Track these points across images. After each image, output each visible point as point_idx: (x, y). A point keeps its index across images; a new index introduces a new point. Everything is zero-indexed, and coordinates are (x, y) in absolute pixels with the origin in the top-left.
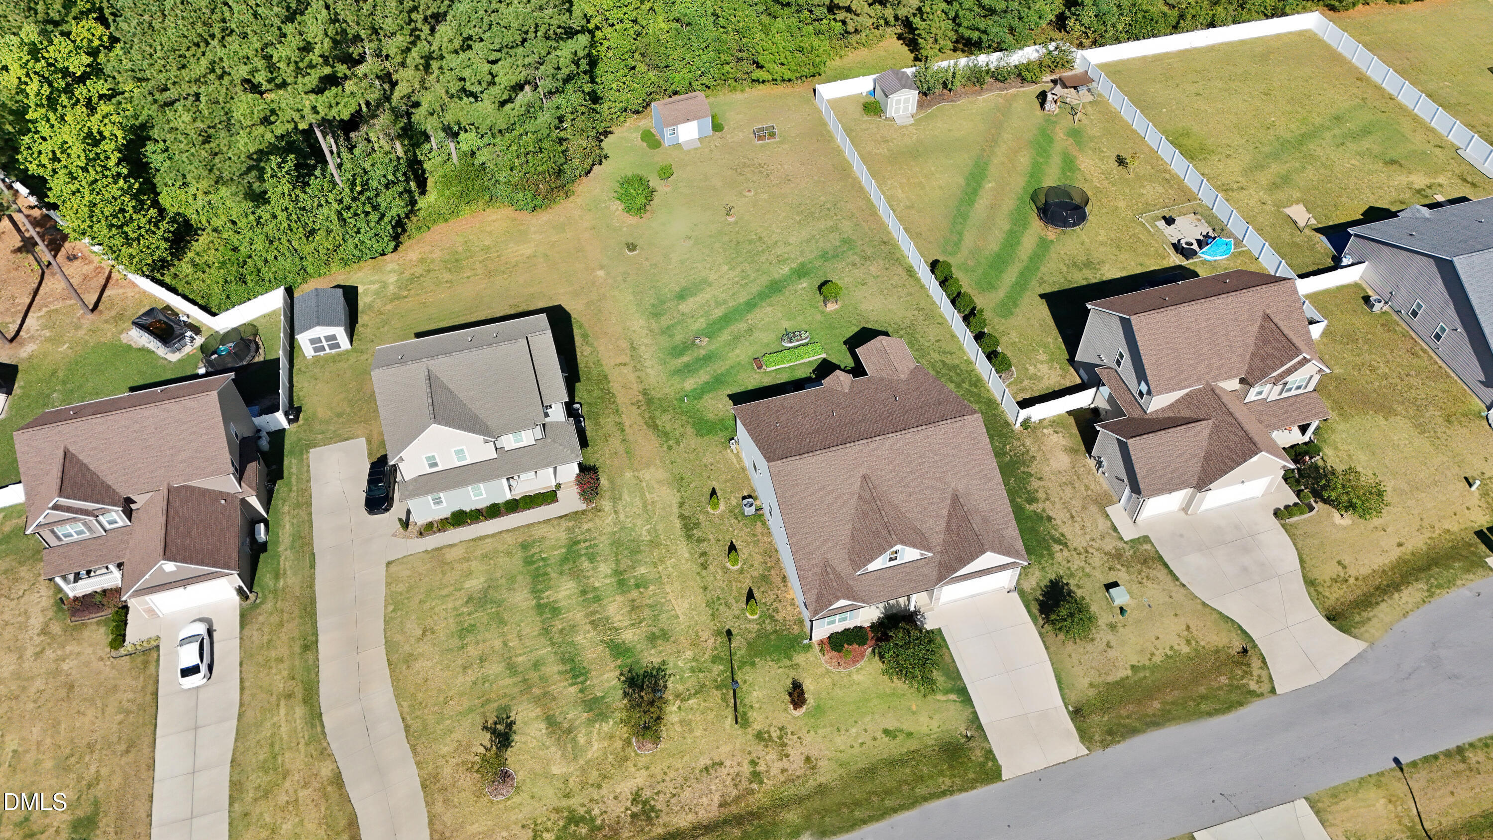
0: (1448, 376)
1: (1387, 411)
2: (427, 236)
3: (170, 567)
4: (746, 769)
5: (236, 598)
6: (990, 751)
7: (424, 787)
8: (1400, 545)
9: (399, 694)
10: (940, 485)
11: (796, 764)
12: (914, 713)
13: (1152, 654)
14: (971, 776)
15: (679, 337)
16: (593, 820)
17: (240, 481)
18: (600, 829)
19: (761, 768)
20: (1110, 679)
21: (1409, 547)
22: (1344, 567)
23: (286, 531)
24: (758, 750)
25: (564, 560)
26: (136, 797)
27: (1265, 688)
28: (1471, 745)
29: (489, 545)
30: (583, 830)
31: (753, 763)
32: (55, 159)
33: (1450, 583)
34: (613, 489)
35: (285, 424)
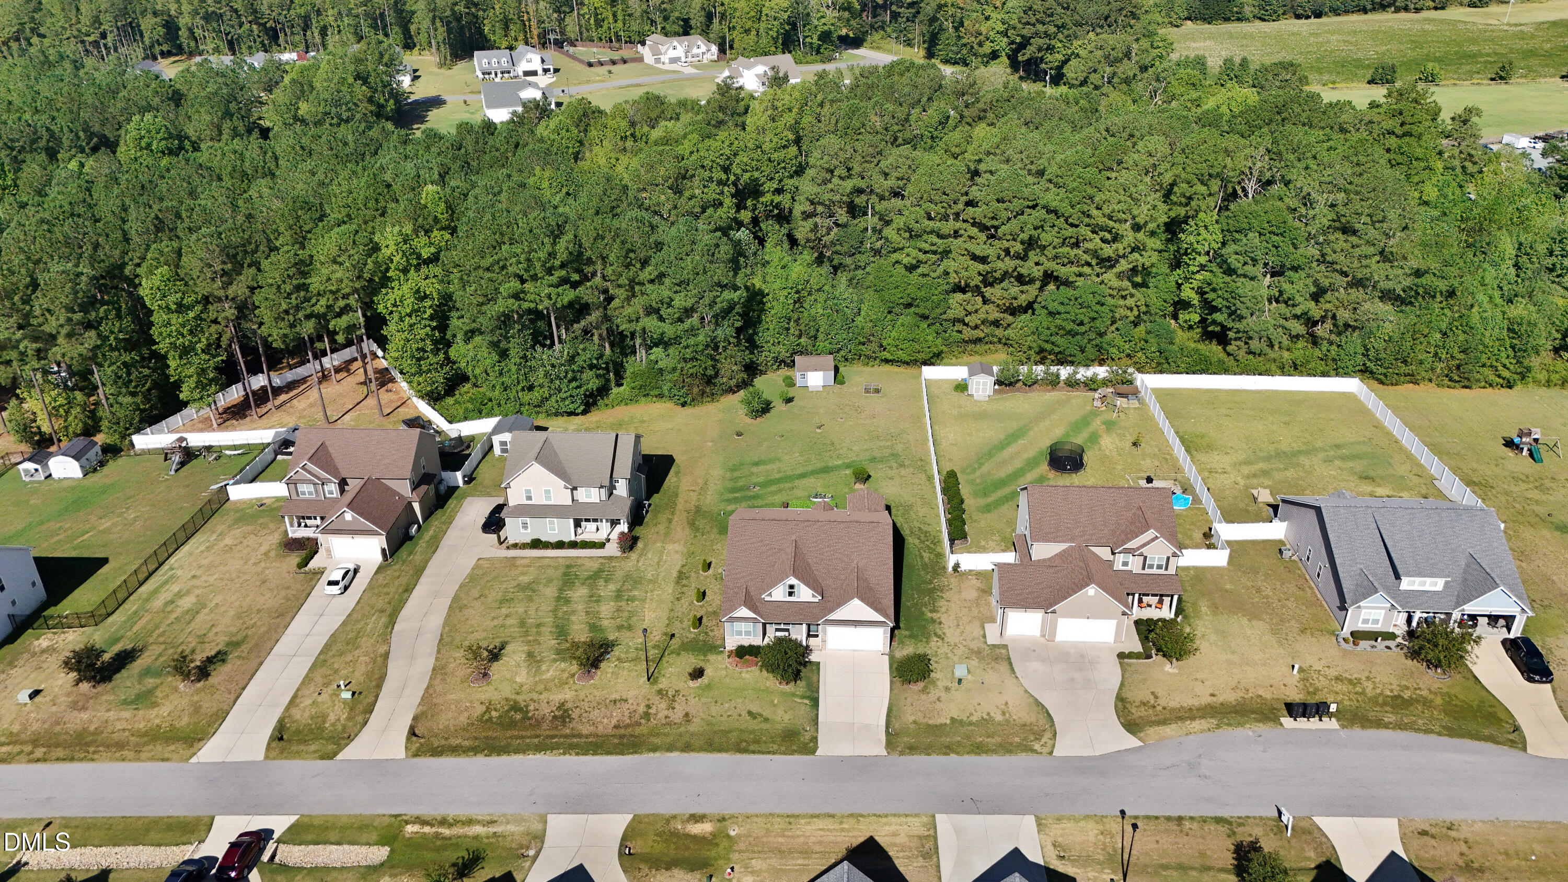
0: (1322, 606)
1: (1254, 615)
2: (610, 411)
3: (349, 516)
4: (642, 709)
5: (379, 558)
6: (816, 738)
7: (434, 669)
8: (1213, 695)
9: (447, 622)
10: (845, 559)
11: (677, 715)
12: (775, 706)
13: (971, 714)
14: (794, 748)
15: (741, 483)
16: (528, 712)
17: (413, 490)
18: (529, 719)
19: (652, 711)
20: (931, 722)
21: (1221, 699)
22: (1156, 697)
23: (428, 535)
24: (656, 699)
25: (590, 578)
26: (269, 639)
27: (1046, 750)
28: (1192, 818)
29: (546, 562)
30: (518, 716)
31: (649, 707)
32: (395, 305)
33: (1242, 725)
34: (644, 549)
35: (461, 482)
